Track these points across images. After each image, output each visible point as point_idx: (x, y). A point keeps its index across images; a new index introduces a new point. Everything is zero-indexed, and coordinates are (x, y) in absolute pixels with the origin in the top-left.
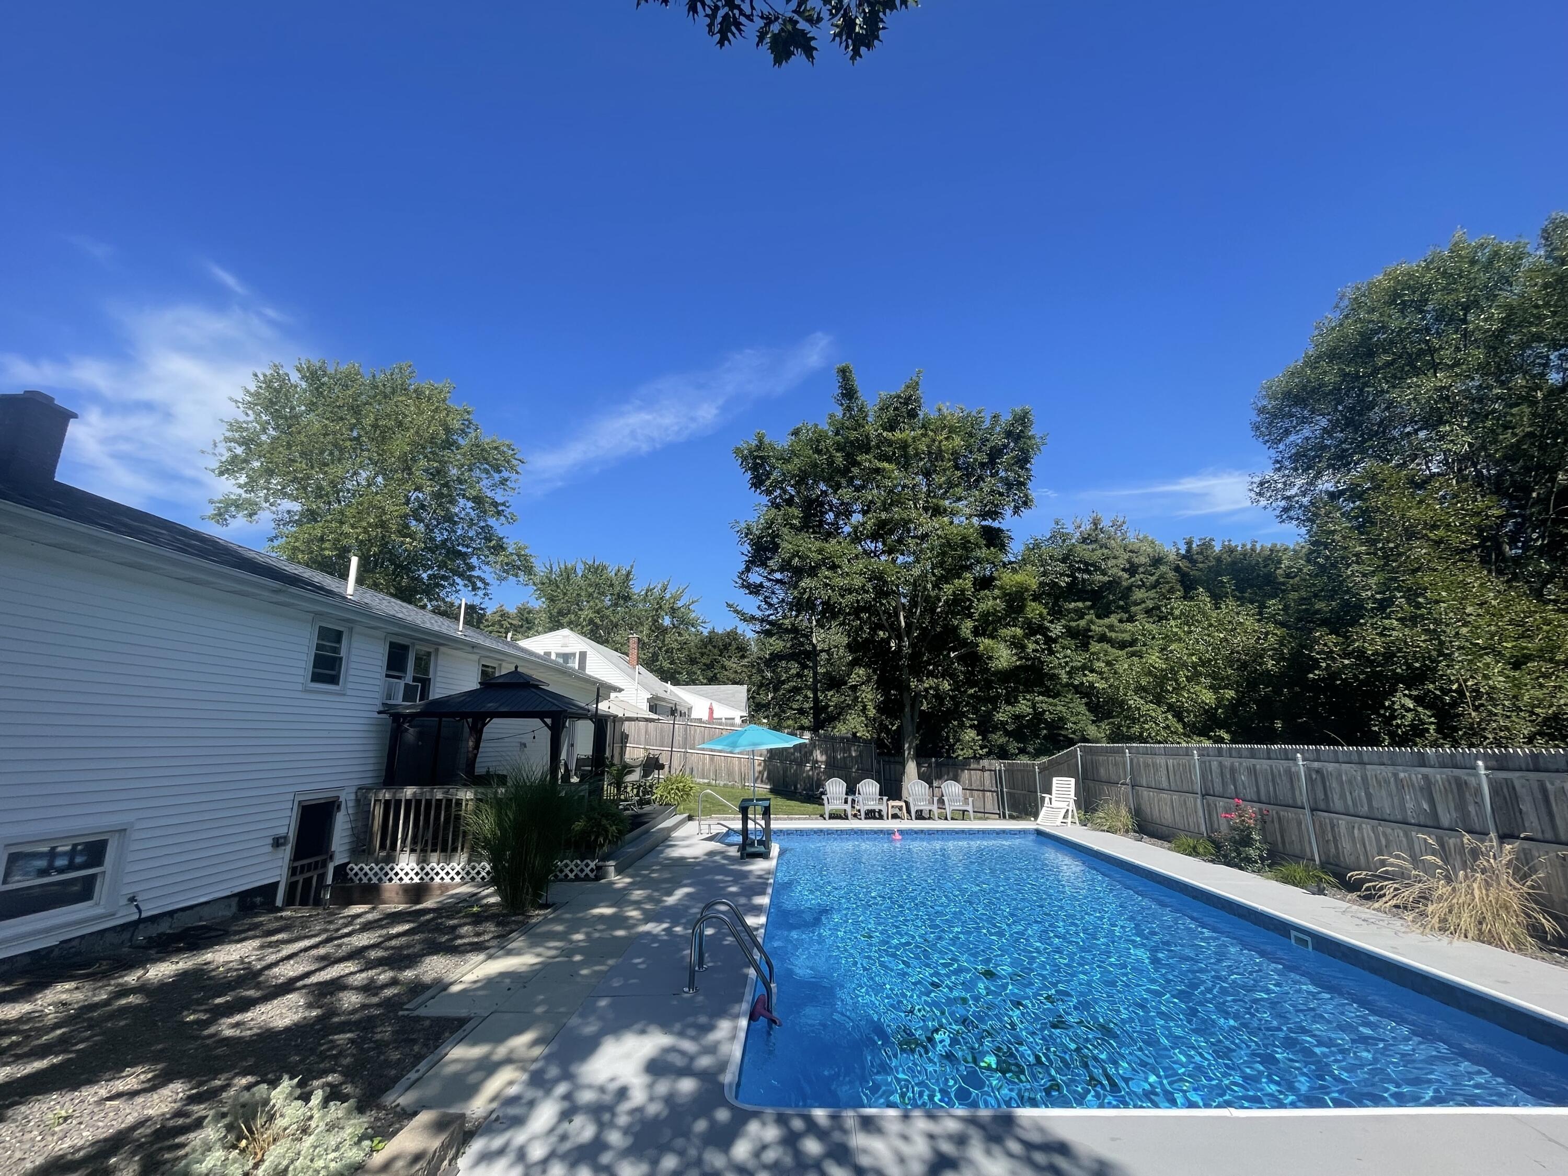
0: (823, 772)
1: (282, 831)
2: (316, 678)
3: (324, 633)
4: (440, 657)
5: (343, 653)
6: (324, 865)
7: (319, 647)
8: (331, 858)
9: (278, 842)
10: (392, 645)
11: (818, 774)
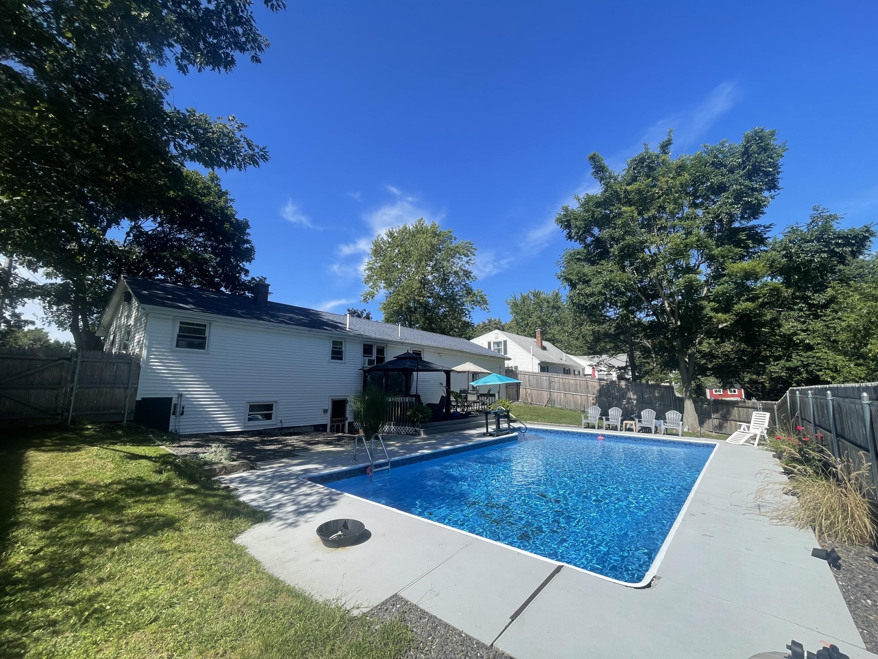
0: (635, 406)
1: (327, 408)
2: (333, 358)
3: (334, 343)
4: (388, 348)
5: (343, 349)
6: (344, 421)
7: (333, 348)
8: (347, 419)
9: (325, 411)
10: (364, 345)
11: (632, 407)
